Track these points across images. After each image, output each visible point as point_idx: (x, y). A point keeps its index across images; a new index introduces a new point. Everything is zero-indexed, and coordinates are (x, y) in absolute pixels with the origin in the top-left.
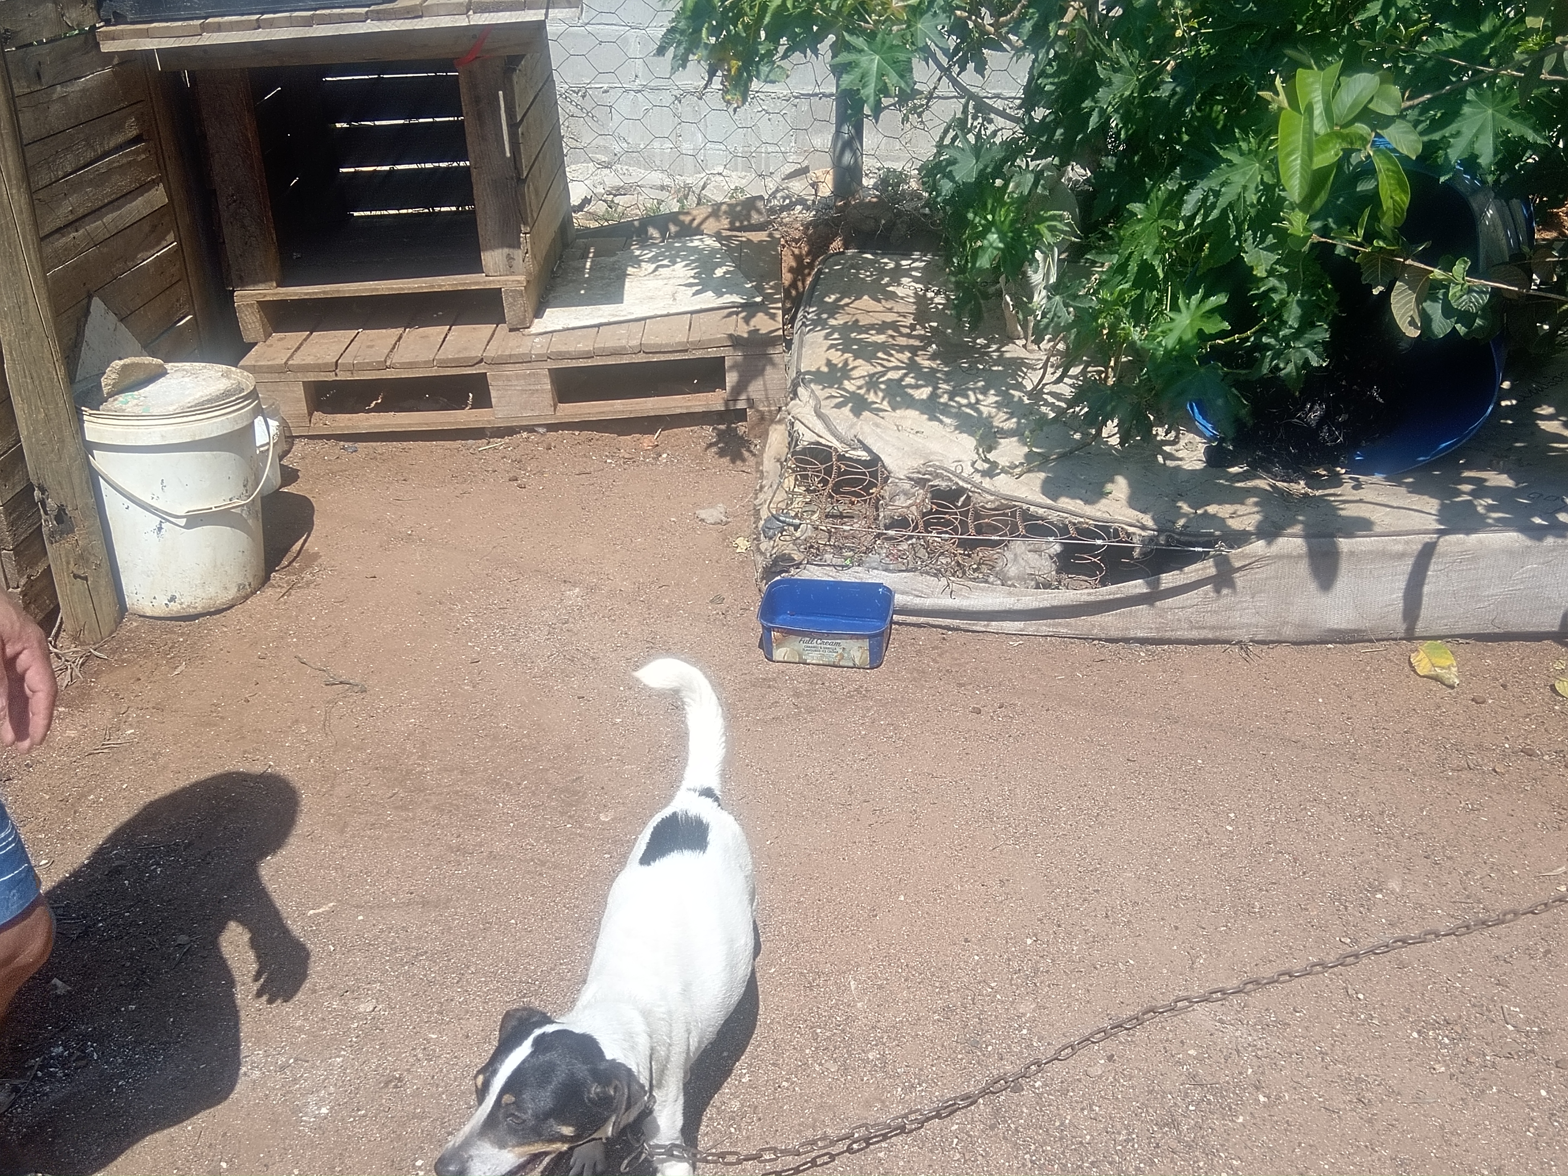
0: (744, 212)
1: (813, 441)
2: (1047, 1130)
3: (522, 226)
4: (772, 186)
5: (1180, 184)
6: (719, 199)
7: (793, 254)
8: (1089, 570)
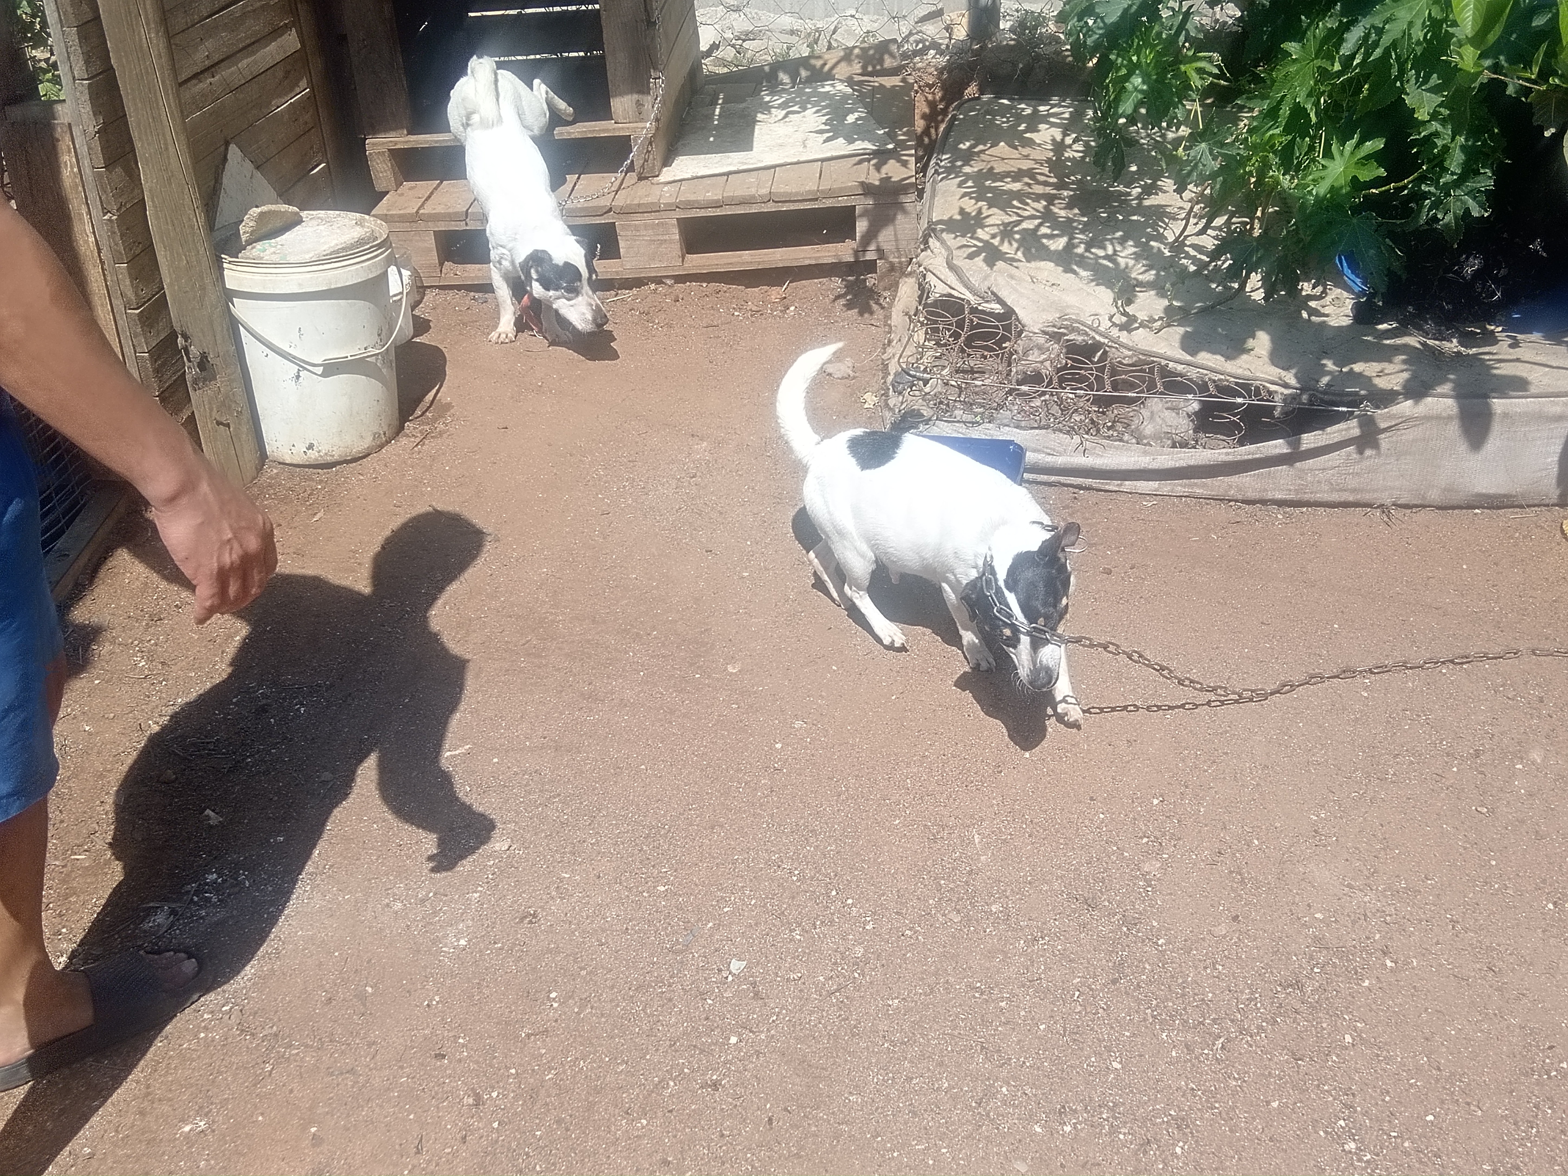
0: (877, 56)
1: (945, 292)
2: (1169, 987)
3: (652, 71)
4: (905, 31)
5: (1341, 21)
6: (850, 44)
7: (927, 100)
8: (1228, 430)
